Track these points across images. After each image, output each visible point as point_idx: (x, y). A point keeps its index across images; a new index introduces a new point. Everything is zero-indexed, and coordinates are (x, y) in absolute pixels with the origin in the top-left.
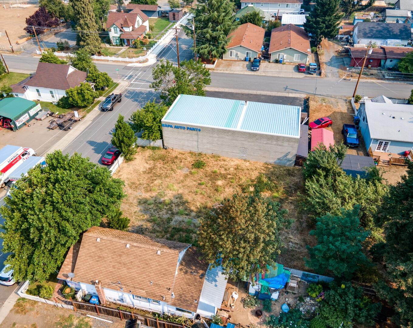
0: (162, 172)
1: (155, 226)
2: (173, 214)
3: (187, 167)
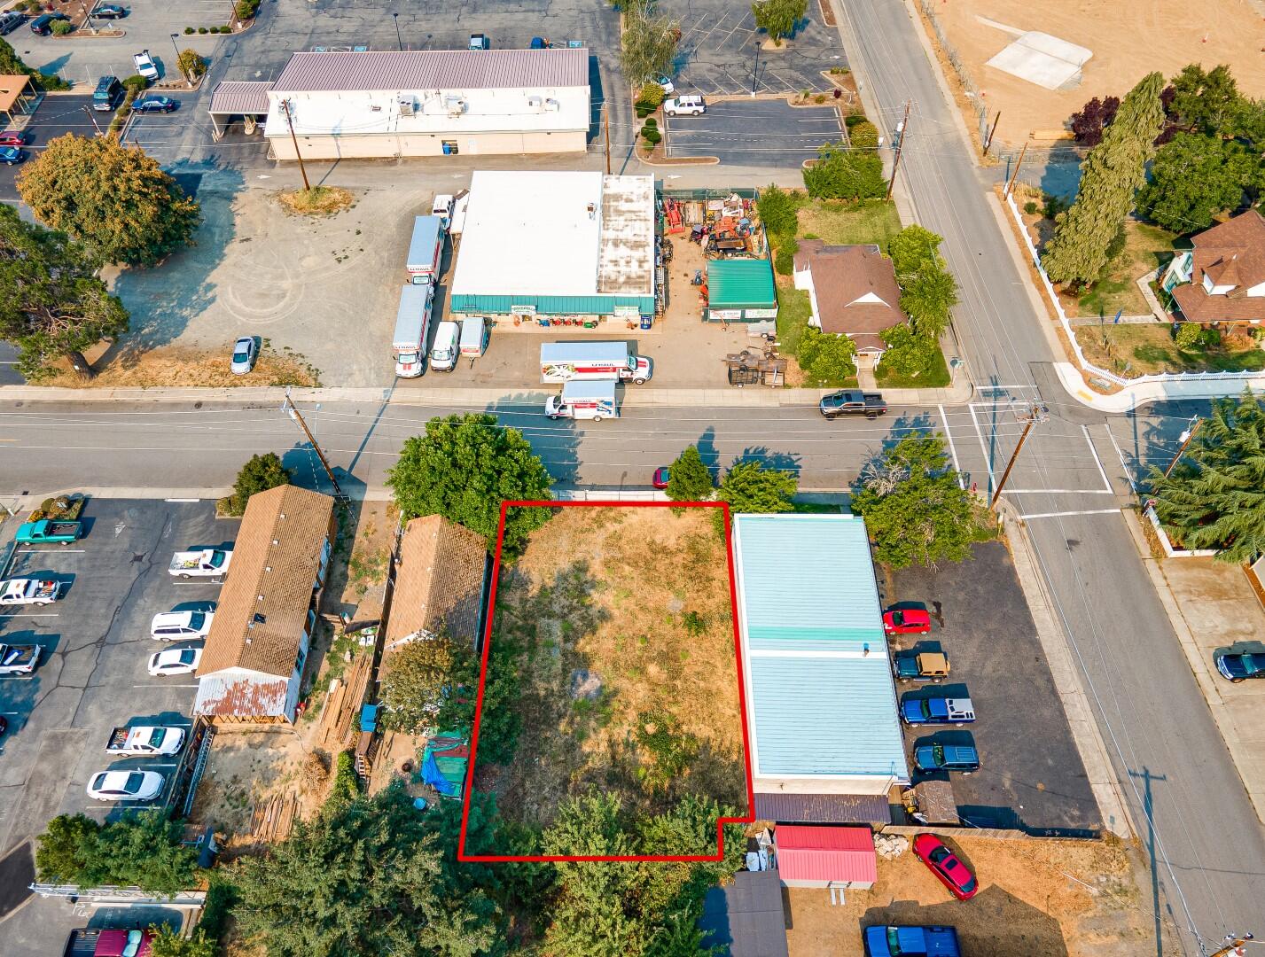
0: (662, 570)
1: (533, 600)
2: (564, 616)
3: (686, 606)
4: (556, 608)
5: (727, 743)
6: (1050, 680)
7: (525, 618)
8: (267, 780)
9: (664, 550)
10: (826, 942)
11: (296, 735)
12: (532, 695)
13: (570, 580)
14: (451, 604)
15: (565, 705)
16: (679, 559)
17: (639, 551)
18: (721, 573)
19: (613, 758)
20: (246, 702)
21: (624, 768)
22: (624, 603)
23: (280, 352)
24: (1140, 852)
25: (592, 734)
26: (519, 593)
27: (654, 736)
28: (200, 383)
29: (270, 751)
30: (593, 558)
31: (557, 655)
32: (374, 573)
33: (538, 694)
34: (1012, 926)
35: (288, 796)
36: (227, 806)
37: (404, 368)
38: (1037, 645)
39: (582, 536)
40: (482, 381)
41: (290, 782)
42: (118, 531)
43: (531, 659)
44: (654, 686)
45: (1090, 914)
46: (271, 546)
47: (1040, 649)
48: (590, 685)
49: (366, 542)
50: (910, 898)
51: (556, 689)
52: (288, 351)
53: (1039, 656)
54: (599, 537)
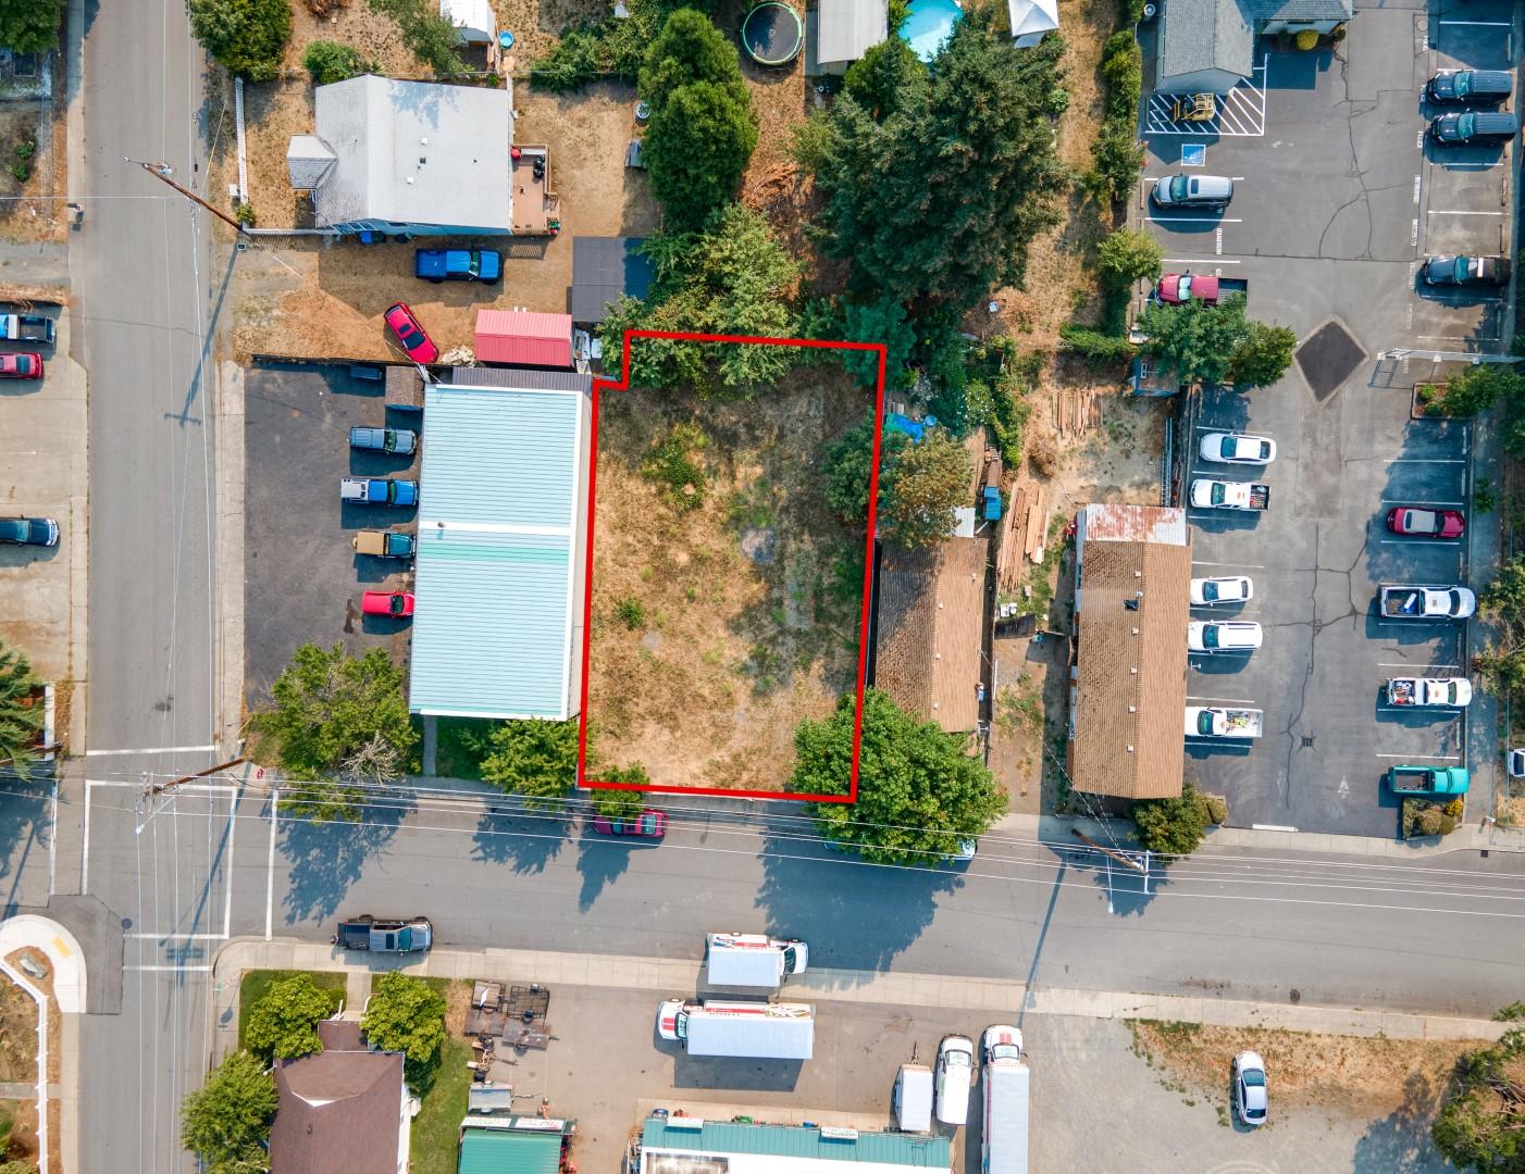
0: (664, 690)
2: (783, 632)
3: (640, 639)
4: (791, 642)
5: (610, 472)
6: (249, 528)
7: (828, 632)
8: (1092, 452)
9: (660, 718)
10: (538, 275)
11: (1072, 500)
12: (818, 536)
13: (775, 680)
14: (910, 617)
15: (780, 522)
16: (643, 704)
17: (692, 718)
18: (597, 681)
19: (730, 460)
20: (1129, 519)
21: (720, 448)
22: (713, 645)
23: (1197, 1095)
24: (219, 347)
25: (752, 486)
26: (836, 666)
27: (686, 483)
28: (1303, 1037)
29: (1095, 481)
30: (748, 710)
31: (791, 582)
32: (1012, 704)
33: (811, 536)
34: (362, 283)
35: (1068, 435)
36: (1129, 426)
37: (1009, 1036)
38: (250, 573)
39: (760, 744)
40: (899, 1017)
41: (1069, 449)
42: (1344, 784)
43: (820, 578)
44: (683, 540)
45: (287, 293)
46: (1137, 704)
47: (247, 568)
48: (753, 541)
49: (1028, 750)
50: (451, 310)
51: (791, 541)
52: (1187, 1096)
53: (251, 556)
54: (739, 741)
